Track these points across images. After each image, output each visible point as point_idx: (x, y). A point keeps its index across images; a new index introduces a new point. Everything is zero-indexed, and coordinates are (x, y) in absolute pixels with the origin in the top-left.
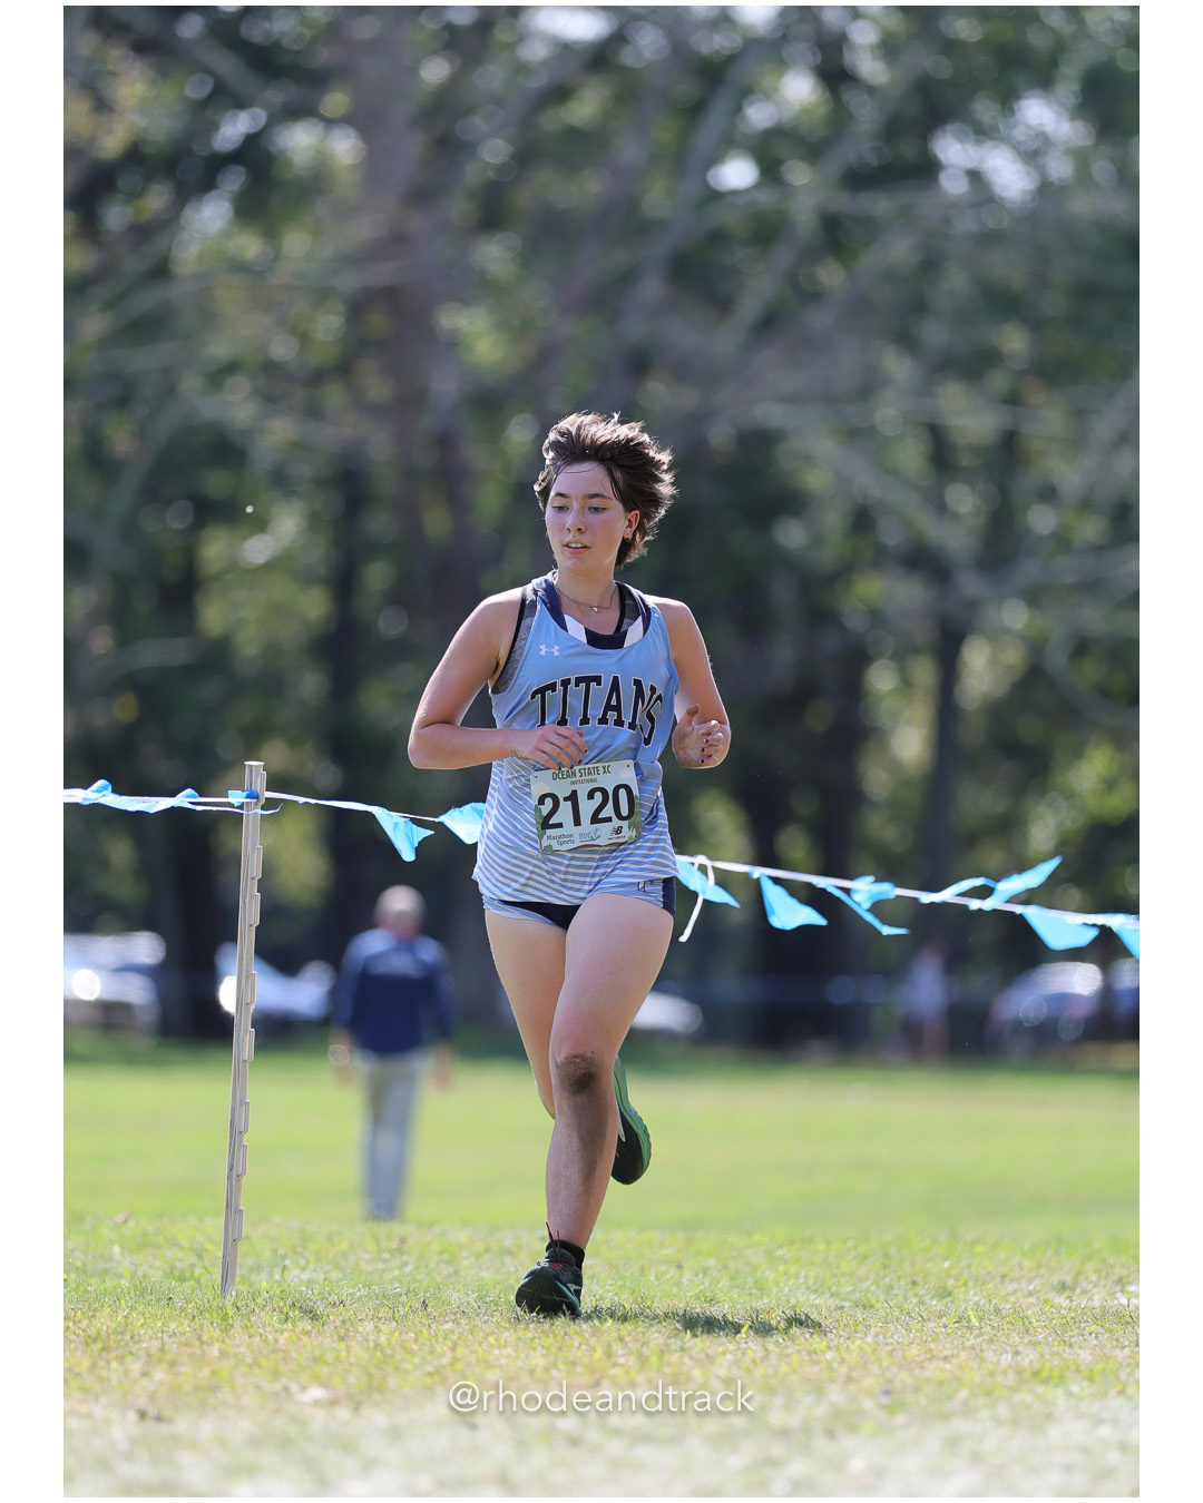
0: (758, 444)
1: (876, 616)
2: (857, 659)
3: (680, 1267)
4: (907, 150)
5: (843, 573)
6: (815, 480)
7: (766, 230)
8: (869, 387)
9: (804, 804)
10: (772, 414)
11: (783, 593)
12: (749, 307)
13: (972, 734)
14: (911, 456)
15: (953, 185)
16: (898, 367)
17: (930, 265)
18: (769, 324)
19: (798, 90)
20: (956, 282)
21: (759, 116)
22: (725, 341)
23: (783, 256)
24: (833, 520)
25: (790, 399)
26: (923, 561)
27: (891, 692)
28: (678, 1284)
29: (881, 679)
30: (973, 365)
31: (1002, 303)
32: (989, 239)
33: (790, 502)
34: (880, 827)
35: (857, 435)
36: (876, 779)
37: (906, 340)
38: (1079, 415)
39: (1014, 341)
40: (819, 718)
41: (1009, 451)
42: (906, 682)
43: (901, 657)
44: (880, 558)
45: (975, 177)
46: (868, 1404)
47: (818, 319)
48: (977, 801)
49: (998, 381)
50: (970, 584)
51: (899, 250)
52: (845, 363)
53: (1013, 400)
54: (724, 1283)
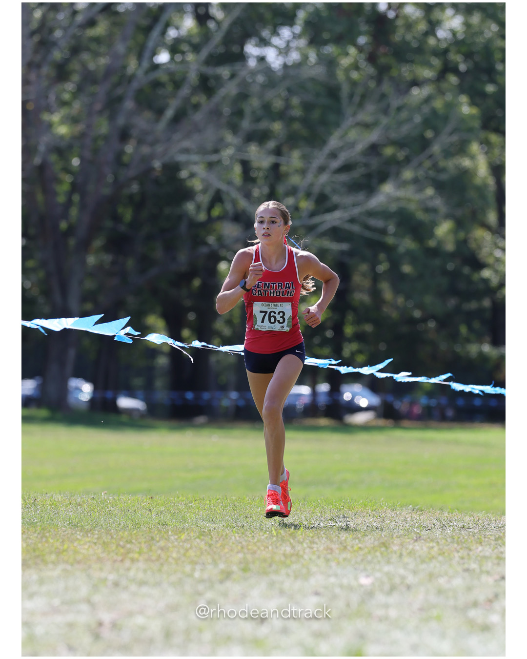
0: (172, 169)
4: (235, 49)
5: (211, 223)
6: (197, 185)
8: (219, 148)
15: (252, 63)
16: (229, 138)
18: (178, 118)
19: (189, 23)
20: (255, 103)
21: (172, 33)
22: (161, 127)
24: (204, 200)
26: (240, 219)
29: (222, 267)
30: (261, 137)
31: (270, 114)
33: (188, 194)
35: (212, 165)
37: (234, 128)
38: (305, 158)
39: (277, 127)
41: (276, 172)
45: (262, 59)
46: (235, 568)
47: (198, 117)
49: (271, 144)
51: (231, 89)
53: (278, 152)
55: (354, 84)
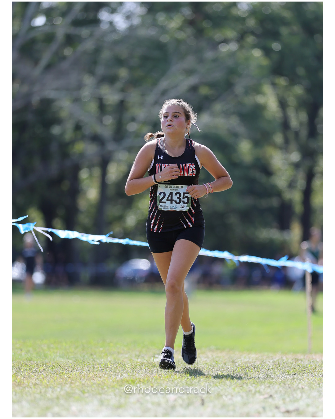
0: (47, 103)
1: (82, 155)
2: (77, 168)
3: (21, 350)
4: (91, 16)
5: (73, 142)
6: (64, 114)
7: (49, 38)
8: (80, 86)
9: (61, 212)
10: (50, 94)
11: (54, 148)
12: (44, 62)
13: (111, 191)
14: (93, 107)
15: (104, 27)
16: (89, 80)
17: (98, 50)
18: (49, 67)
20: (106, 55)
22: (37, 72)
23: (54, 47)
24: (69, 126)
25: (57, 89)
26: (96, 139)
27: (87, 178)
28: (21, 355)
29: (84, 174)
30: (111, 80)
31: (119, 62)
32: (116, 43)
33: (57, 121)
34: (84, 219)
35: (77, 100)
36: (82, 204)
37: (91, 72)
38: (143, 95)
39: (123, 73)
40: (66, 185)
41: (122, 106)
42: (91, 176)
43: (90, 167)
44: (83, 138)
45: (111, 23)
47: (65, 65)
48: (112, 211)
49: (119, 85)
50: (111, 146)
51: (89, 45)
52: (73, 78)
53: (123, 90)
54: (34, 355)
55: (179, 42)
